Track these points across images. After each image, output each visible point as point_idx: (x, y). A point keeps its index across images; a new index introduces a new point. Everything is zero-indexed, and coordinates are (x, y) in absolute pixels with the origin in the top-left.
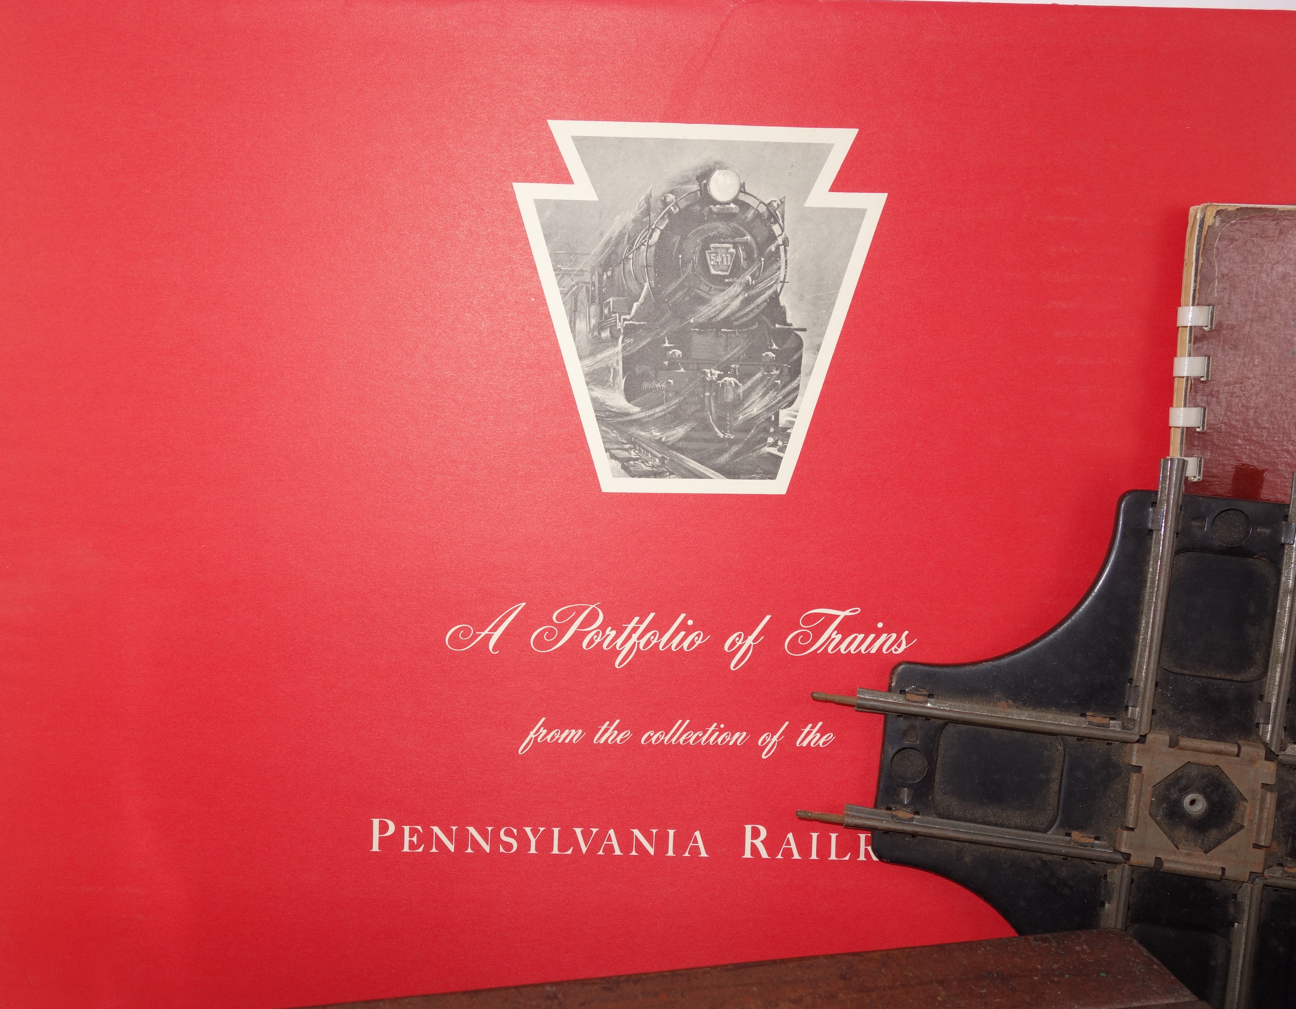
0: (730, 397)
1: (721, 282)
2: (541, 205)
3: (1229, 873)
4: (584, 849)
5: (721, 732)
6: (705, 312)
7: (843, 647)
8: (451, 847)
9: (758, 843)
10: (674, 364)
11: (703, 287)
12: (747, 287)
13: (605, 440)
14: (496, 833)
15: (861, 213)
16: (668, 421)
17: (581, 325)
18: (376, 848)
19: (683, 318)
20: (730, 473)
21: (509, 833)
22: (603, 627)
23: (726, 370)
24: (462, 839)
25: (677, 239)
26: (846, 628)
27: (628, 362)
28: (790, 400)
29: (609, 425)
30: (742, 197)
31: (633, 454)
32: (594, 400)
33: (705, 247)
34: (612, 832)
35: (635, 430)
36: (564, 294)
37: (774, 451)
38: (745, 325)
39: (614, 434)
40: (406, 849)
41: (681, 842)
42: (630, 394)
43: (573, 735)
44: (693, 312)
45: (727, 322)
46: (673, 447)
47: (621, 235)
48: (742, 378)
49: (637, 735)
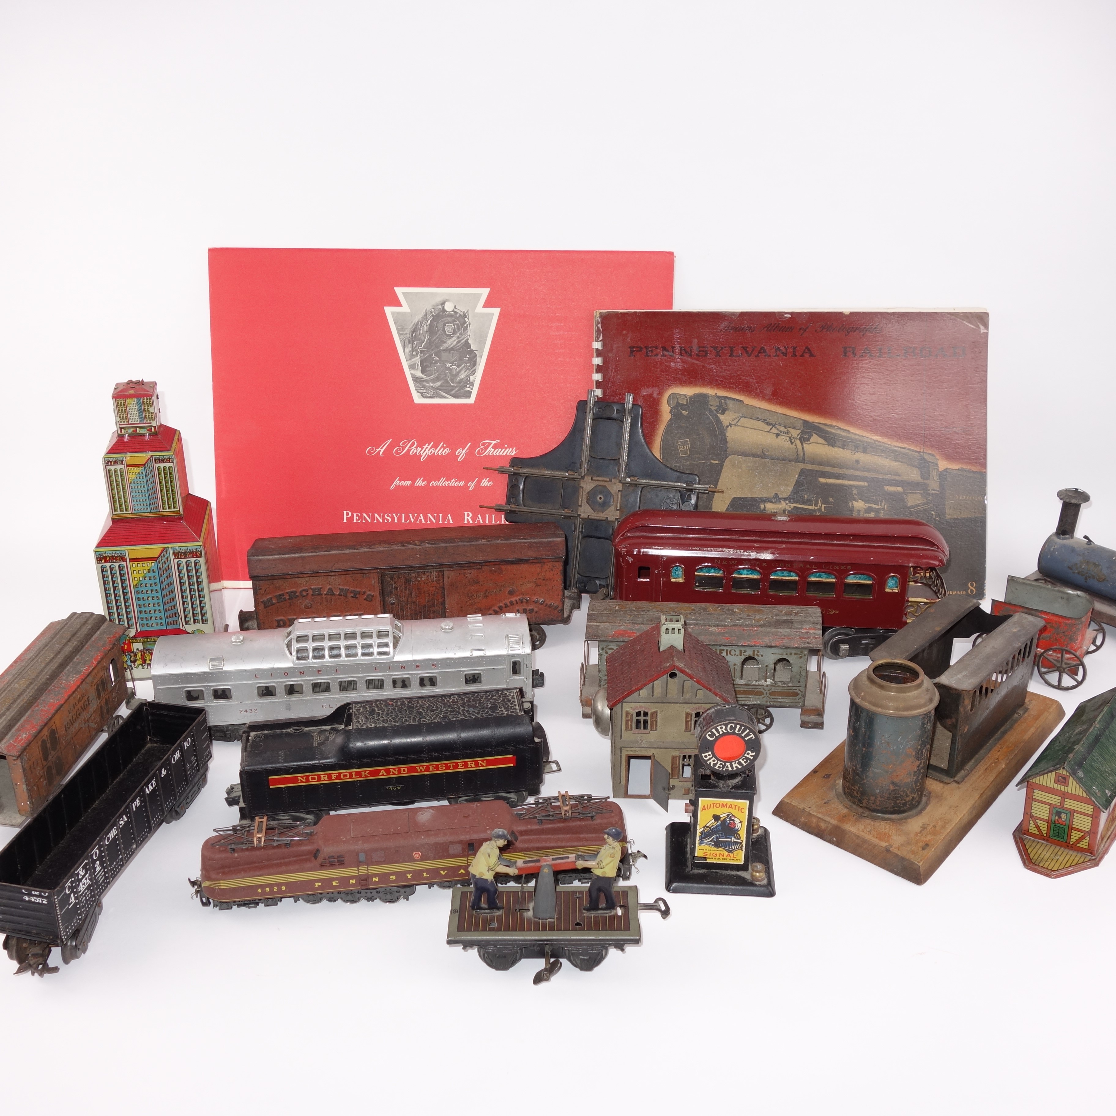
0: (455, 372)
1: (450, 336)
2: (393, 314)
3: (609, 519)
4: (413, 521)
5: (456, 481)
6: (445, 346)
7: (494, 453)
8: (370, 521)
9: (469, 518)
10: (436, 362)
11: (444, 338)
12: (458, 338)
13: (416, 387)
14: (384, 516)
15: (493, 314)
16: (434, 381)
17: (406, 350)
18: (345, 521)
19: (438, 347)
20: (455, 396)
21: (388, 516)
22: (417, 447)
23: (453, 364)
24: (373, 518)
25: (436, 323)
26: (495, 447)
27: (422, 362)
28: (473, 373)
29: (416, 382)
30: (455, 310)
31: (424, 391)
32: (411, 374)
33: (444, 325)
34: (421, 515)
35: (424, 383)
36: (401, 341)
37: (469, 389)
38: (459, 349)
39: (418, 385)
40: (355, 521)
41: (444, 519)
42: (423, 371)
43: (408, 483)
44: (441, 346)
45: (452, 349)
46: (437, 389)
47: (418, 322)
48: (458, 366)
49: (429, 483)
